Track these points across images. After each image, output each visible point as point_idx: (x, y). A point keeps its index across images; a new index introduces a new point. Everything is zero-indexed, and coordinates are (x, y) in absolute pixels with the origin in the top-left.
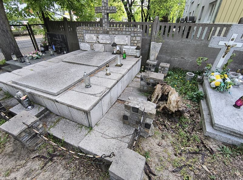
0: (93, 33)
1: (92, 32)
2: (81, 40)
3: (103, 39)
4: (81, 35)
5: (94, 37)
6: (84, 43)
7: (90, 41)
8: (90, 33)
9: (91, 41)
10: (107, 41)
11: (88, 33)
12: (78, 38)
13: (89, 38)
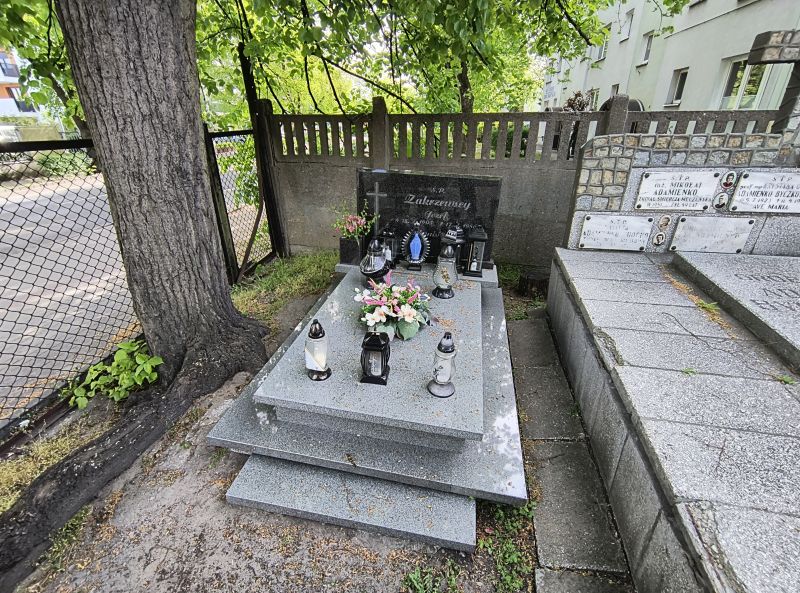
0: (707, 165)
1: (699, 159)
2: (599, 203)
3: (769, 190)
4: (608, 175)
5: (707, 184)
6: (615, 217)
7: (667, 205)
8: (684, 165)
9: (670, 203)
10: (787, 203)
11: (666, 164)
12: (581, 190)
13: (667, 188)
